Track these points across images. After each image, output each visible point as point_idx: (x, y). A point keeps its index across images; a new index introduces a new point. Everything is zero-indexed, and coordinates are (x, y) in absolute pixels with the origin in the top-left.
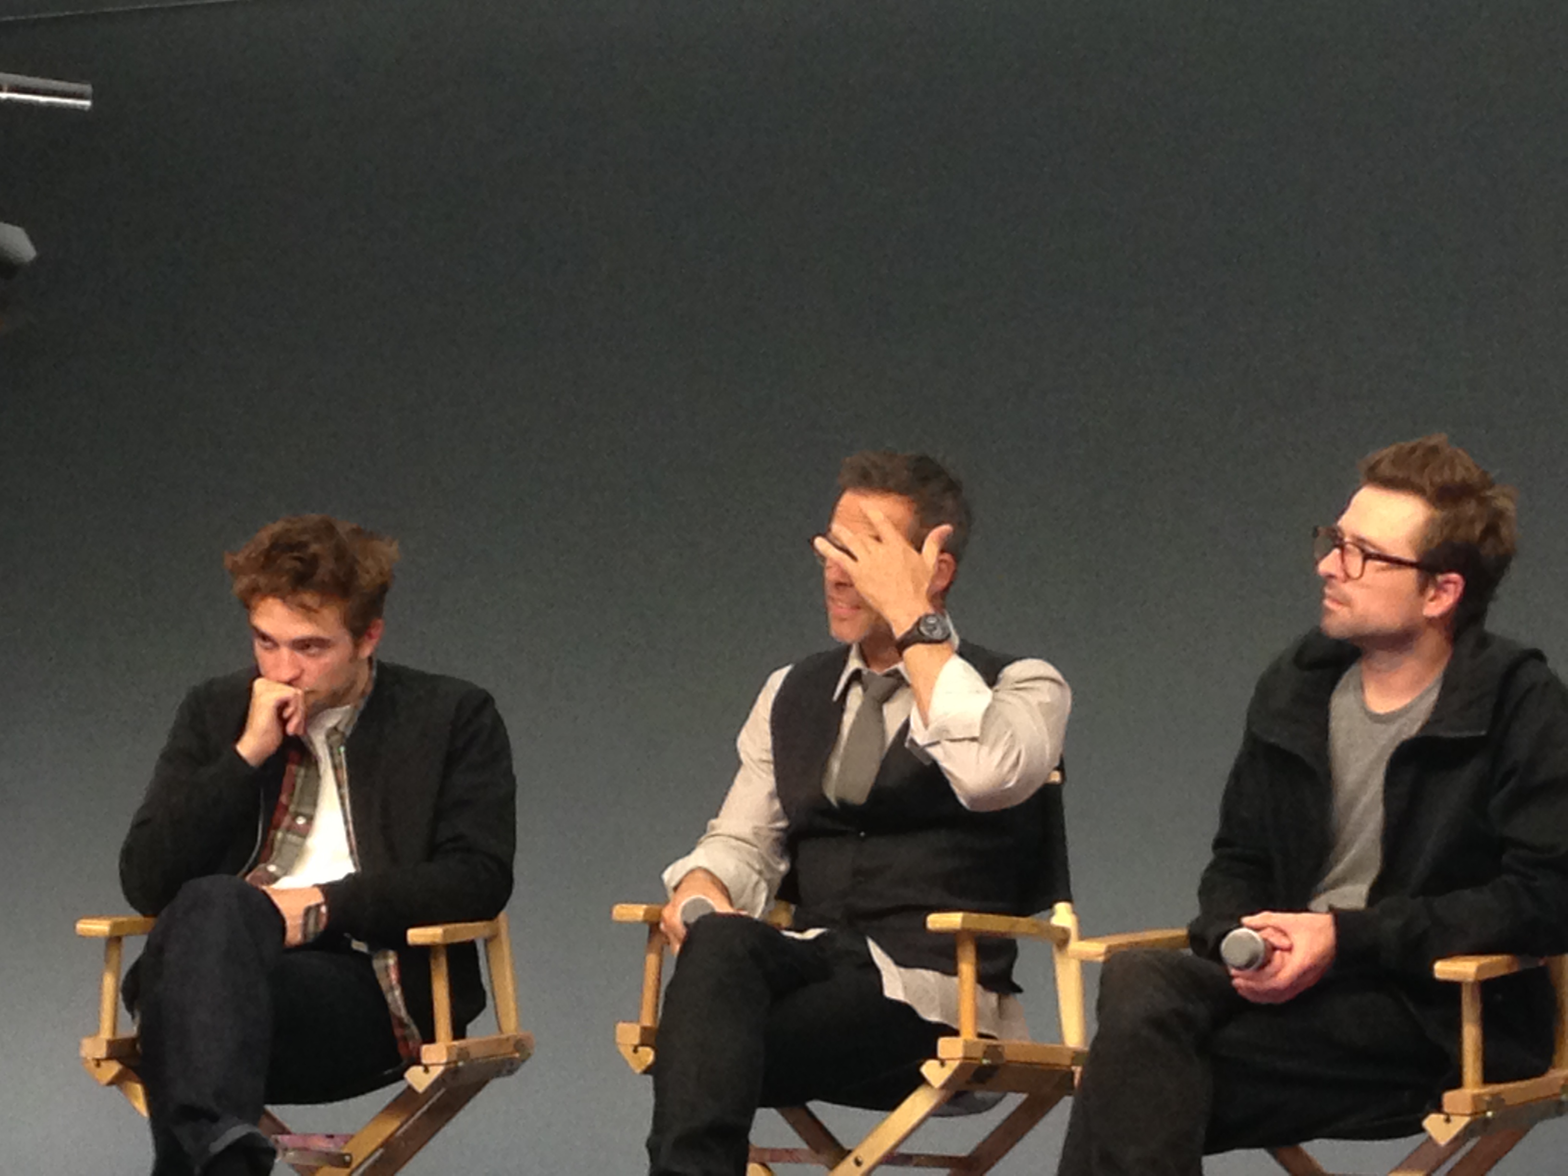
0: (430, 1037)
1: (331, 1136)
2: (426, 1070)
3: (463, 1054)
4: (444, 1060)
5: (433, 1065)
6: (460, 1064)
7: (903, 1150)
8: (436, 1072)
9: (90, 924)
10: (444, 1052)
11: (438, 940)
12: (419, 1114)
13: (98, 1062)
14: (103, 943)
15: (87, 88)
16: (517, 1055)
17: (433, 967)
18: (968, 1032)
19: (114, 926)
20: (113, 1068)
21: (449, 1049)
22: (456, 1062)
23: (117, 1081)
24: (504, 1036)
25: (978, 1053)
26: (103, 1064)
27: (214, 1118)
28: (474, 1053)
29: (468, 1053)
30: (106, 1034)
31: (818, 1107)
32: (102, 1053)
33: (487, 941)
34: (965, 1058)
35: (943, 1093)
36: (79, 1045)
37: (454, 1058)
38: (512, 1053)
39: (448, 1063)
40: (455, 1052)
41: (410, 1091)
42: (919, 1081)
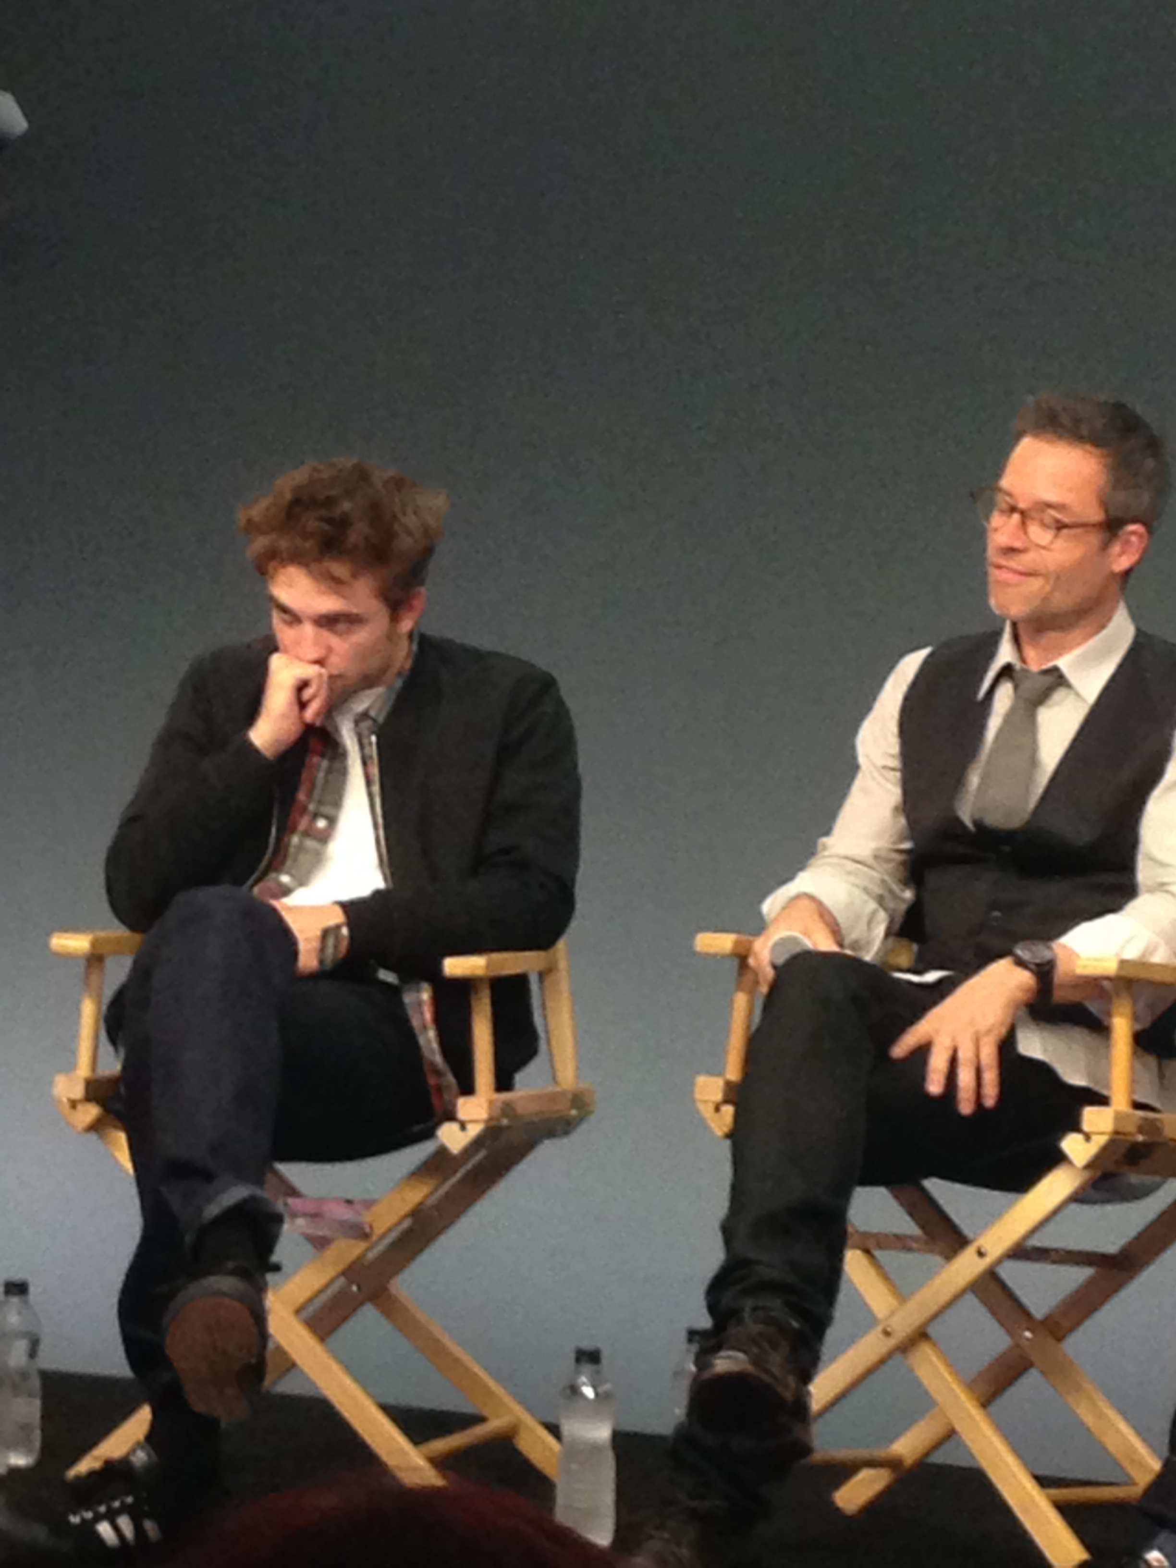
0: (467, 1088)
1: (349, 1202)
2: (463, 1127)
3: (507, 1109)
4: (484, 1115)
5: (471, 1121)
6: (505, 1122)
7: (1035, 1242)
8: (474, 1130)
9: (66, 939)
10: (485, 1105)
11: (480, 972)
12: (453, 1180)
13: (73, 1104)
14: (82, 963)
16: (574, 1112)
17: (474, 1003)
18: (1120, 1101)
19: (94, 944)
20: (92, 1112)
21: (491, 1103)
22: (498, 1119)
23: (95, 1127)
24: (558, 1089)
25: (1131, 1128)
26: (80, 1107)
27: (208, 1177)
28: (520, 1110)
29: (514, 1110)
30: (83, 1070)
31: (934, 1186)
32: (78, 1092)
33: (542, 976)
34: (1116, 1132)
35: (1087, 1175)
36: (51, 1083)
37: (497, 1113)
38: (569, 1110)
39: (490, 1119)
40: (499, 1104)
41: (443, 1151)
42: (1058, 1158)
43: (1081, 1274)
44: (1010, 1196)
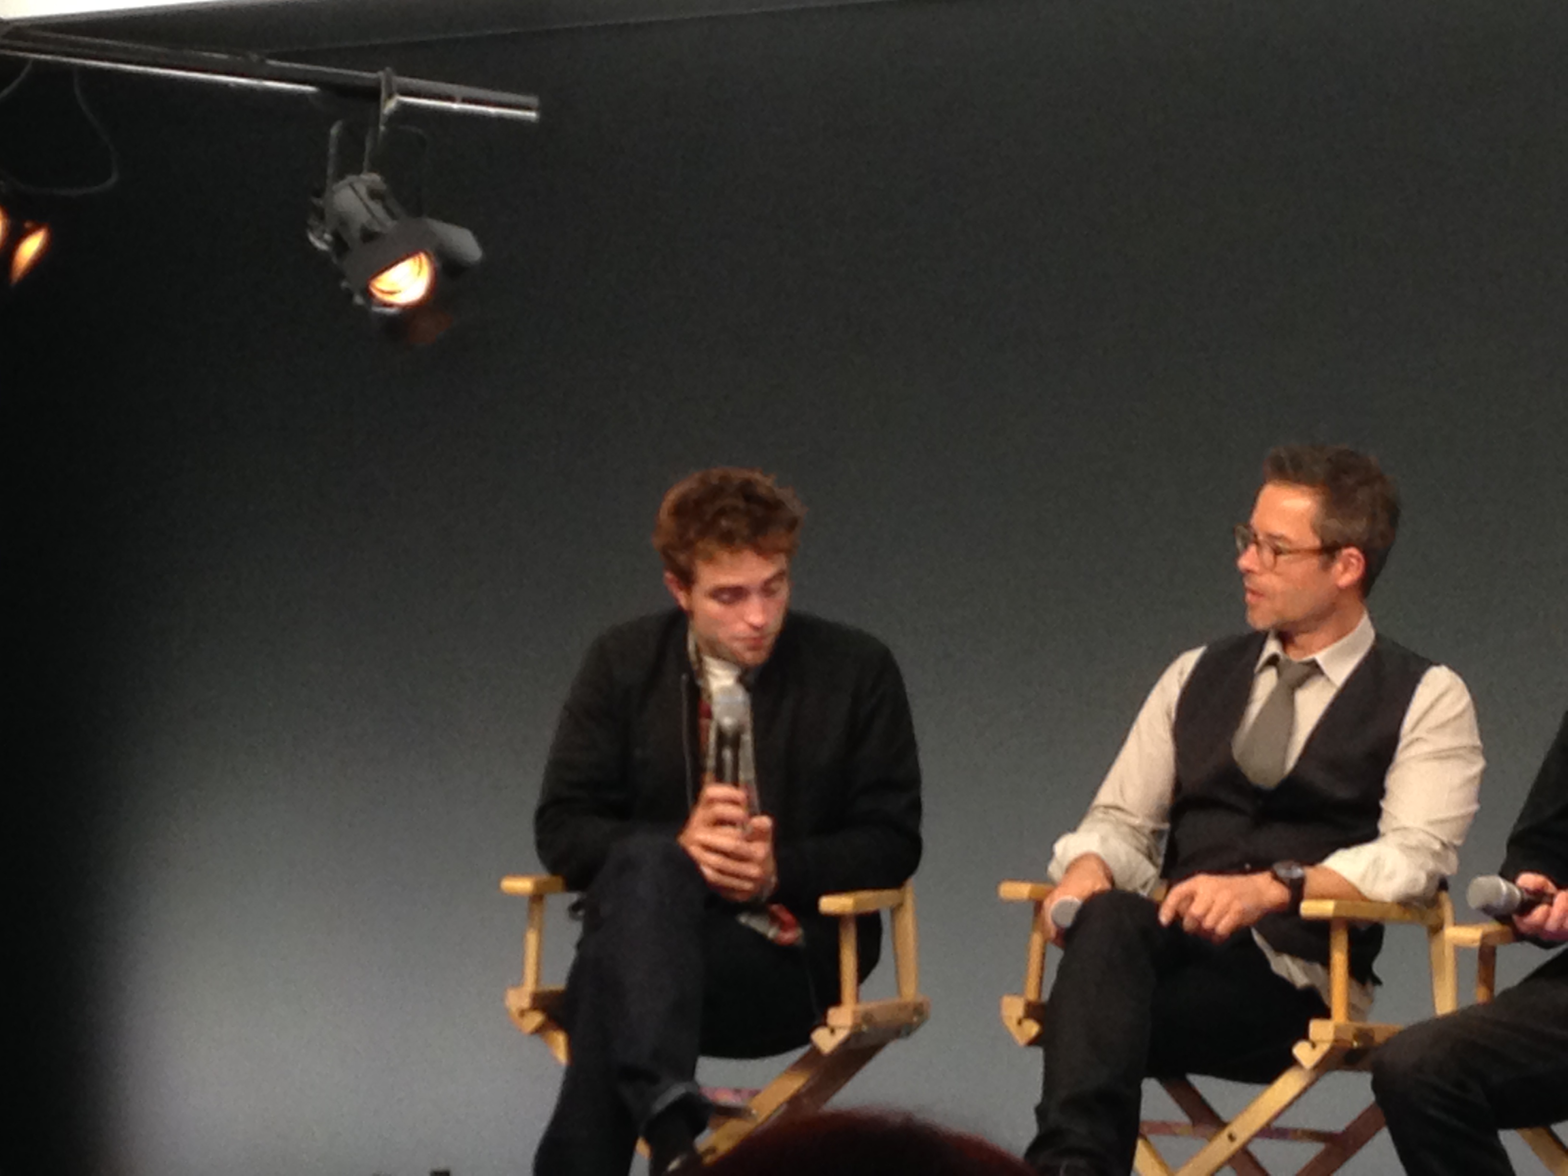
1: (738, 1090)
2: (833, 1031)
3: (867, 1018)
4: (850, 1022)
5: (840, 1027)
6: (865, 1028)
7: (1279, 1123)
8: (842, 1035)
9: (514, 881)
10: (850, 1016)
11: (847, 909)
13: (522, 1012)
14: (527, 901)
15: (533, 100)
16: (914, 1018)
17: (842, 935)
18: (1339, 1015)
19: (537, 885)
20: (537, 1018)
21: (854, 1013)
22: (860, 1026)
23: (540, 1030)
24: (902, 1000)
25: (1349, 1036)
26: (527, 1015)
27: (654, 1078)
28: (878, 1018)
29: (872, 1017)
30: (529, 986)
32: (526, 1003)
33: (891, 912)
34: (1337, 1041)
35: (1314, 1072)
37: (859, 1021)
38: (911, 1017)
39: (855, 1026)
40: (859, 1015)
41: (816, 1052)
42: (1291, 1062)
43: (1314, 1149)
44: (1258, 1087)
